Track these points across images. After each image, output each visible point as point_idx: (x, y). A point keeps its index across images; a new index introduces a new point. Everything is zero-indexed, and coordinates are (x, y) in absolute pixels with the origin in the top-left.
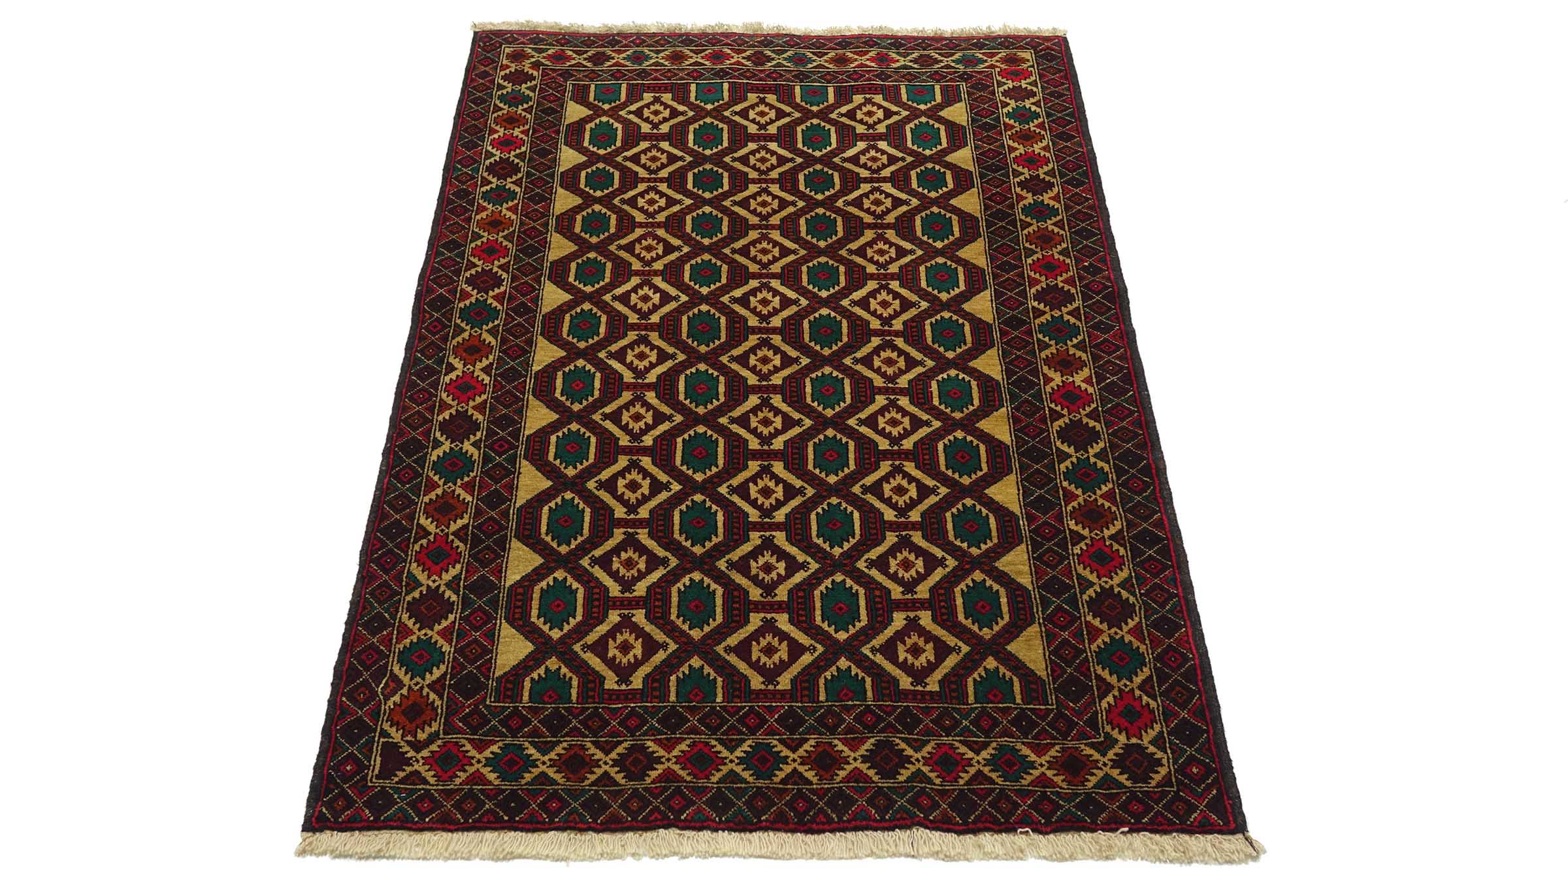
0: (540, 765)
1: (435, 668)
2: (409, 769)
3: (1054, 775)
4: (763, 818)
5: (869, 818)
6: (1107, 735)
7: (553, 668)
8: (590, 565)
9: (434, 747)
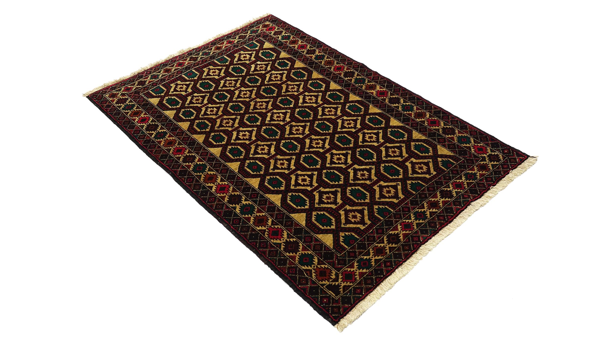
0: (372, 258)
1: (313, 259)
2: (341, 287)
3: (482, 172)
4: (438, 227)
5: (459, 209)
6: (482, 157)
7: (343, 235)
8: (319, 205)
9: (340, 277)
